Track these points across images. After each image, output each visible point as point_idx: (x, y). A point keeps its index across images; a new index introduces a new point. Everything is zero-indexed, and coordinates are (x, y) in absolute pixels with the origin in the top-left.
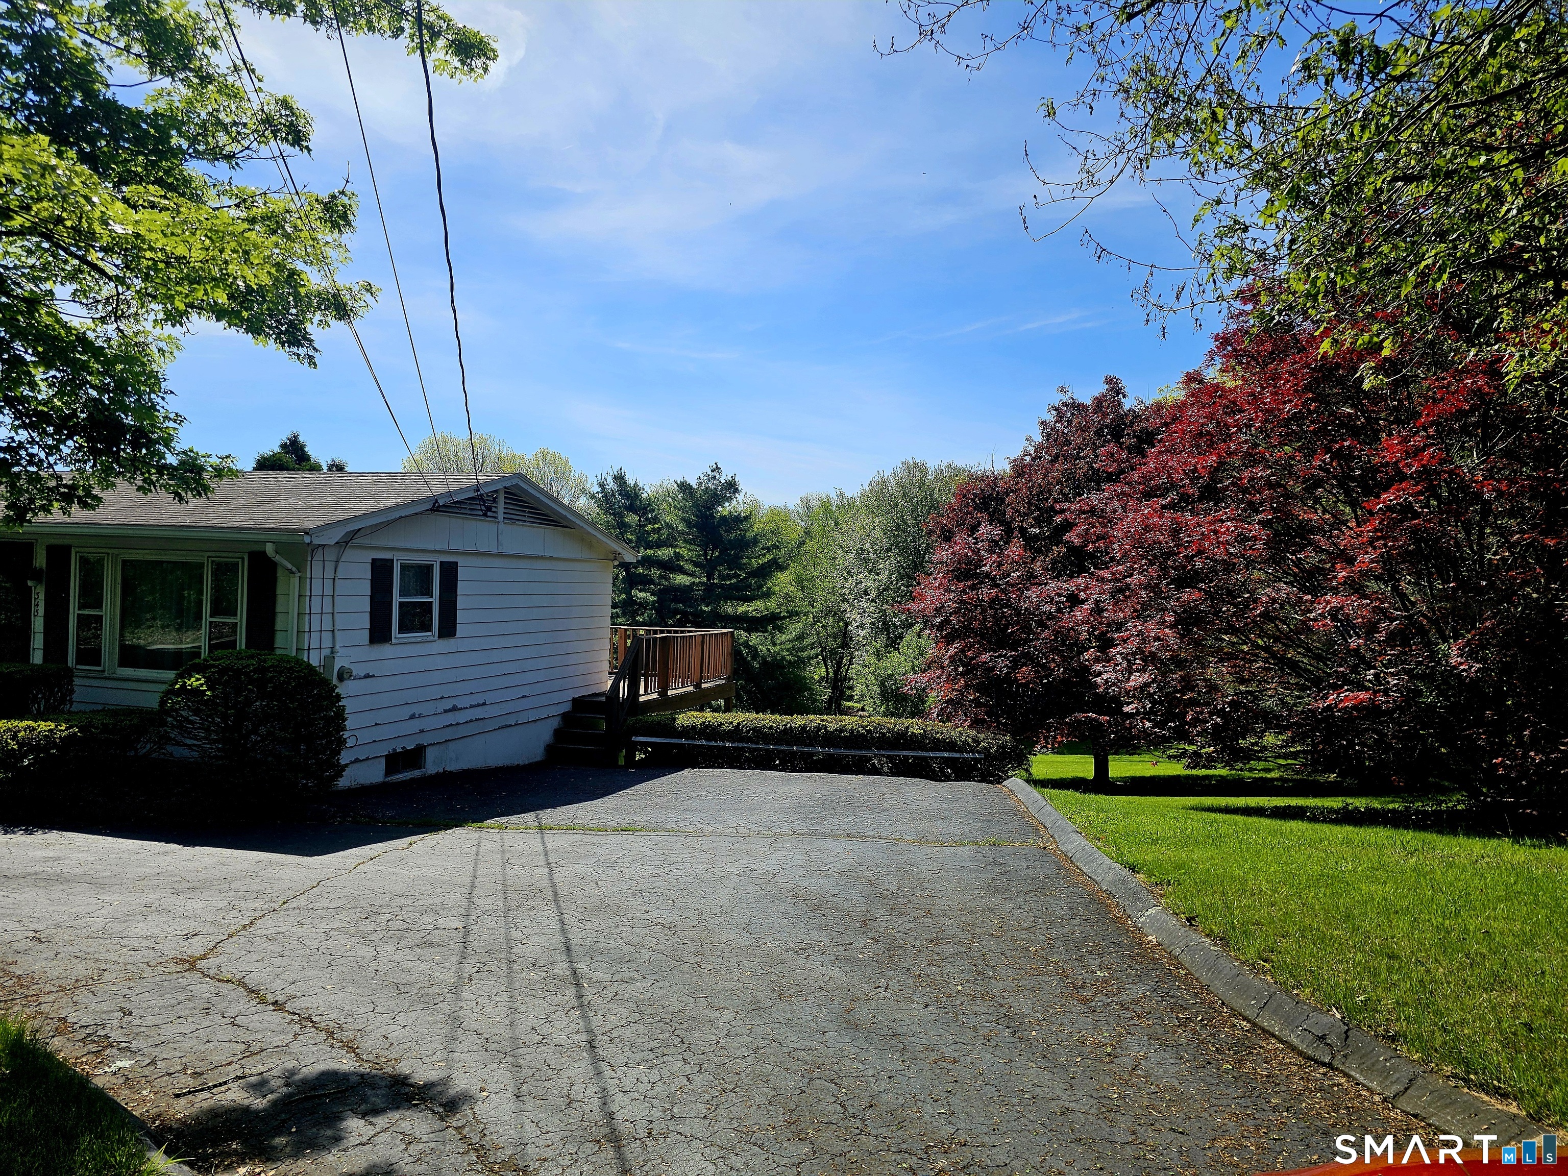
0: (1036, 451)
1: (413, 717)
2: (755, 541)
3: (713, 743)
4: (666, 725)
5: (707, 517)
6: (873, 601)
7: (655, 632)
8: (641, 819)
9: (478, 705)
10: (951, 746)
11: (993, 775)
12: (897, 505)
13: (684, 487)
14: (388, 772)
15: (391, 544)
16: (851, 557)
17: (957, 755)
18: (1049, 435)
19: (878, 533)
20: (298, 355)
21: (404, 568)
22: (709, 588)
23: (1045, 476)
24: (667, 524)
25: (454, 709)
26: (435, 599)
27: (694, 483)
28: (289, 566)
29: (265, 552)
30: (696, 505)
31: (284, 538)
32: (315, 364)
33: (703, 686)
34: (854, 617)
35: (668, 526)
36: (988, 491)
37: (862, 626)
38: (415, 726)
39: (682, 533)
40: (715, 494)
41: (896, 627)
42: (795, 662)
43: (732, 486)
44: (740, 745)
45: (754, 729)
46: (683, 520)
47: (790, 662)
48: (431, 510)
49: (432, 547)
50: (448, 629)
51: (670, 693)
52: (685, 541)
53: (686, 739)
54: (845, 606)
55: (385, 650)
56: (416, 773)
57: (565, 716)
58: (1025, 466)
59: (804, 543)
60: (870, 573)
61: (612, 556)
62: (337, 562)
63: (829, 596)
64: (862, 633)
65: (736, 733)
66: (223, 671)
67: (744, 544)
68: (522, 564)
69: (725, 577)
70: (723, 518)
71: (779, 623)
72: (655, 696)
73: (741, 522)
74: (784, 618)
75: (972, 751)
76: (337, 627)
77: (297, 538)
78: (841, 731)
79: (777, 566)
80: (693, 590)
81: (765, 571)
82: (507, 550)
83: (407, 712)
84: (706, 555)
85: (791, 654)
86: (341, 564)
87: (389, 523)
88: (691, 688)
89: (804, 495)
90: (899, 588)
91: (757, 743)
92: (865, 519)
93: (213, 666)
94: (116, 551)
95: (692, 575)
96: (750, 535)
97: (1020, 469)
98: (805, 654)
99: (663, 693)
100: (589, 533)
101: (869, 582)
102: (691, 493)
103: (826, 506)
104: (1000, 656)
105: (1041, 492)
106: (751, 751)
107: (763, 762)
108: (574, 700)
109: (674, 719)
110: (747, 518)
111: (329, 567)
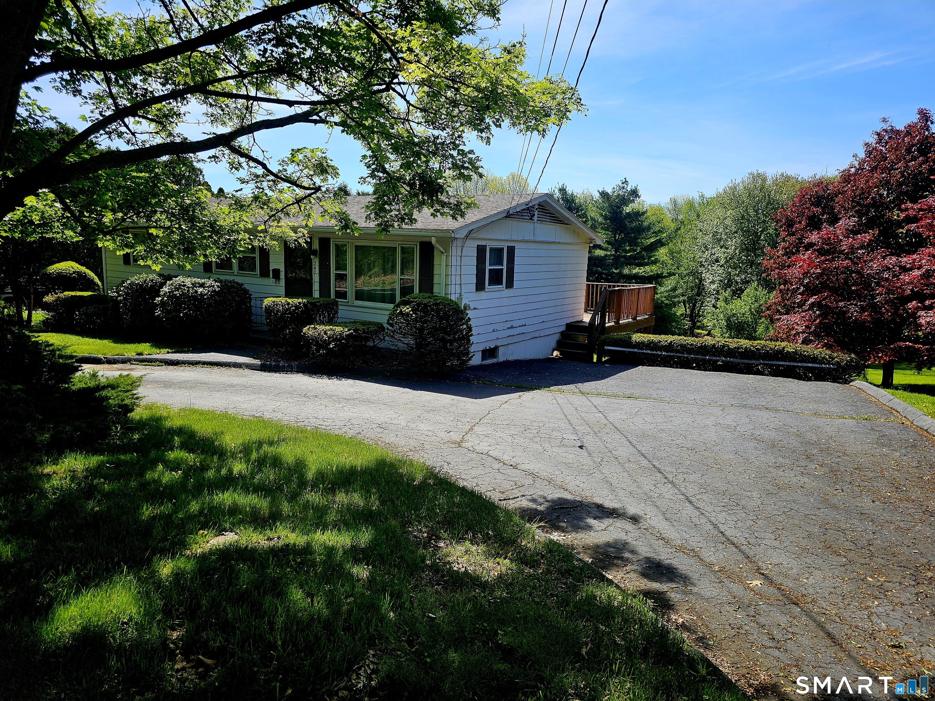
0: (860, 164)
1: (494, 331)
2: (649, 228)
3: (655, 352)
4: (625, 341)
5: (617, 213)
6: (721, 266)
7: (614, 286)
8: (637, 392)
9: (522, 326)
10: (814, 360)
11: (842, 379)
12: (743, 202)
13: (604, 195)
14: (483, 359)
15: (486, 237)
16: (708, 238)
17: (818, 366)
18: (870, 153)
19: (728, 222)
20: (482, 137)
21: (491, 249)
22: (616, 258)
23: (867, 182)
24: (592, 218)
25: (512, 327)
26: (505, 268)
27: (609, 191)
28: (442, 250)
29: (431, 242)
30: (611, 206)
31: (441, 235)
32: (489, 142)
33: (638, 318)
34: (708, 277)
35: (593, 219)
36: (821, 193)
37: (713, 282)
38: (494, 335)
39: (601, 224)
40: (624, 198)
41: (737, 283)
42: (671, 304)
43: (635, 193)
44: (672, 354)
45: (681, 345)
46: (601, 215)
47: (666, 304)
48: (506, 217)
49: (503, 238)
50: (510, 284)
51: (621, 322)
52: (603, 228)
53: (638, 349)
54: (701, 269)
55: (482, 295)
56: (494, 361)
57: (562, 333)
58: (850, 175)
59: (679, 229)
60: (721, 248)
61: (588, 241)
62: (462, 247)
63: (691, 263)
64: (713, 287)
65: (670, 347)
66: (419, 305)
67: (641, 230)
68: (545, 246)
69: (628, 250)
70: (628, 214)
71: (659, 280)
72: (613, 324)
73: (640, 216)
74: (665, 277)
75: (829, 363)
76: (463, 282)
77: (448, 234)
78: (738, 348)
79: (660, 243)
80: (606, 260)
81: (653, 247)
82: (538, 239)
83: (491, 328)
84: (615, 237)
85: (667, 299)
86: (464, 249)
87: (485, 226)
88: (630, 320)
89: (672, 196)
90: (741, 258)
91: (683, 353)
92: (720, 212)
93: (413, 302)
94: (352, 241)
95: (606, 249)
96: (646, 224)
97: (846, 177)
98: (676, 300)
99: (617, 323)
100: (579, 228)
101: (720, 253)
102: (608, 198)
103: (690, 204)
104: (852, 304)
105: (863, 193)
106: (679, 358)
107: (685, 364)
108: (567, 325)
109: (630, 338)
110: (643, 213)
111: (459, 249)
